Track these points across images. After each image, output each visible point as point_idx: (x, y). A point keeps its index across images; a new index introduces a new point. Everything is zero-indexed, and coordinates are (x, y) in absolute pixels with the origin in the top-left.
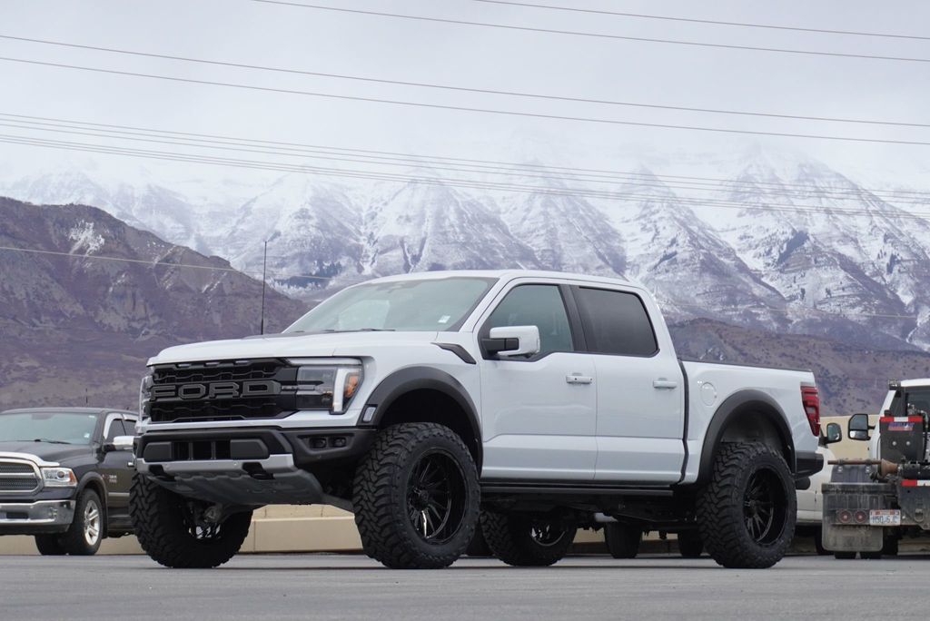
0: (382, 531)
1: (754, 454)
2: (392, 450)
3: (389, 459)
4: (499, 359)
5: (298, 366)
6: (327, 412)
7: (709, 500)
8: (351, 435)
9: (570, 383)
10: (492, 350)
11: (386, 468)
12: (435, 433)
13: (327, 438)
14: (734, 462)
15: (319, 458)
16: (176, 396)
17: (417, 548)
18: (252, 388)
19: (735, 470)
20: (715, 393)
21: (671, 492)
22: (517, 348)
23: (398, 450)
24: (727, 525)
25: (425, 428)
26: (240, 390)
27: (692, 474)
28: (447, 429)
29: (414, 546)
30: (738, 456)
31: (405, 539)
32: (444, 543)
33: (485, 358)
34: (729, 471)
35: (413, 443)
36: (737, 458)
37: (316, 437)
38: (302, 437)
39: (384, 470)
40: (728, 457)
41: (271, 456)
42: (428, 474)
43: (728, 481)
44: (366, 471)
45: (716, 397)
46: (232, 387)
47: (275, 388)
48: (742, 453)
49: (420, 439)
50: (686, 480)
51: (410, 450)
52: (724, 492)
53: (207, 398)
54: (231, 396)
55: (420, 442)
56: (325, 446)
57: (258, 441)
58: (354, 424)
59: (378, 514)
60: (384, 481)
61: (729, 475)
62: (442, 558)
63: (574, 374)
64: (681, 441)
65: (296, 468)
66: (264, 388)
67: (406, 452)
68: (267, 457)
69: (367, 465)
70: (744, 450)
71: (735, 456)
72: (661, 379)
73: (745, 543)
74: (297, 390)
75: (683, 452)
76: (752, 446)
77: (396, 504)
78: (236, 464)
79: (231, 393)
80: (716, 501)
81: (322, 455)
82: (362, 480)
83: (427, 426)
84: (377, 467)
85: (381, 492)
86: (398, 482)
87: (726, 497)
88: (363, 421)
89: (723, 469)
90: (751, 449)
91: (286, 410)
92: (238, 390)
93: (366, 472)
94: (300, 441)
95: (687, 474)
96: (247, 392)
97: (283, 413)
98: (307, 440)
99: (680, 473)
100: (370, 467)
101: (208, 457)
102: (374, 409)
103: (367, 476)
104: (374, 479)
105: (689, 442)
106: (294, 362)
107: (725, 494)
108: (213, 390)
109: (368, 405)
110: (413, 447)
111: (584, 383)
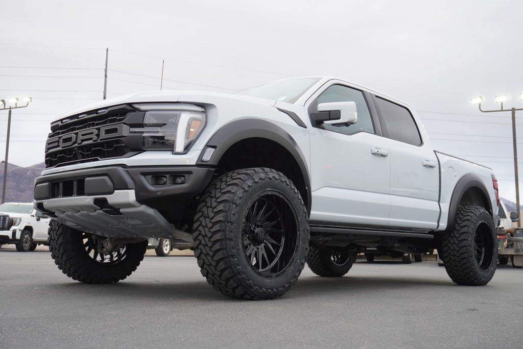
0: (217, 265)
1: (479, 213)
2: (229, 188)
3: (225, 197)
4: (323, 128)
5: (146, 111)
6: (170, 152)
7: (452, 242)
8: (190, 173)
9: (373, 154)
10: (319, 120)
11: (222, 205)
12: (271, 177)
13: (168, 176)
14: (468, 218)
15: (159, 194)
16: (58, 146)
17: (250, 282)
18: (108, 132)
19: (469, 223)
20: (455, 174)
21: (433, 235)
22: (339, 118)
23: (234, 189)
24: (464, 258)
25: (261, 171)
26: (98, 135)
27: (443, 225)
28: (282, 174)
29: (249, 280)
30: (470, 214)
31: (239, 273)
32: (277, 276)
33: (313, 126)
34: (465, 223)
35: (250, 183)
36: (469, 215)
37: (157, 174)
38: (145, 174)
39: (221, 207)
40: (462, 215)
41: (115, 191)
42: (265, 213)
43: (465, 229)
44: (205, 207)
45: (455, 176)
46: (92, 133)
47: (125, 131)
48: (472, 212)
49: (257, 180)
50: (440, 228)
51: (247, 189)
52: (463, 237)
53: (76, 145)
54: (91, 142)
55: (257, 182)
56: (165, 183)
57: (105, 178)
58: (194, 163)
59: (213, 249)
60: (219, 217)
61: (465, 226)
62: (275, 290)
63: (376, 148)
64: (437, 203)
65: (137, 204)
66: (115, 130)
67: (242, 190)
68: (112, 193)
69: (206, 202)
70: (472, 211)
71: (467, 214)
72: (427, 161)
73: (476, 270)
74: (143, 132)
75: (439, 210)
76: (476, 208)
77: (231, 239)
78: (88, 200)
79: (91, 139)
80: (457, 242)
81: (162, 191)
82: (201, 216)
83: (263, 170)
84: (214, 204)
85: (217, 227)
86: (233, 219)
87: (464, 240)
88: (202, 161)
89: (461, 222)
90: (476, 210)
91: (133, 150)
92: (96, 135)
93: (205, 209)
94: (142, 178)
95: (440, 224)
96: (103, 135)
97: (130, 153)
98: (150, 177)
99: (437, 224)
100: (209, 204)
101: (71, 195)
102: (214, 150)
103: (205, 212)
104: (211, 215)
105: (441, 204)
106: (143, 107)
107: (464, 238)
108: (80, 138)
109: (208, 146)
110: (249, 187)
111: (382, 155)
